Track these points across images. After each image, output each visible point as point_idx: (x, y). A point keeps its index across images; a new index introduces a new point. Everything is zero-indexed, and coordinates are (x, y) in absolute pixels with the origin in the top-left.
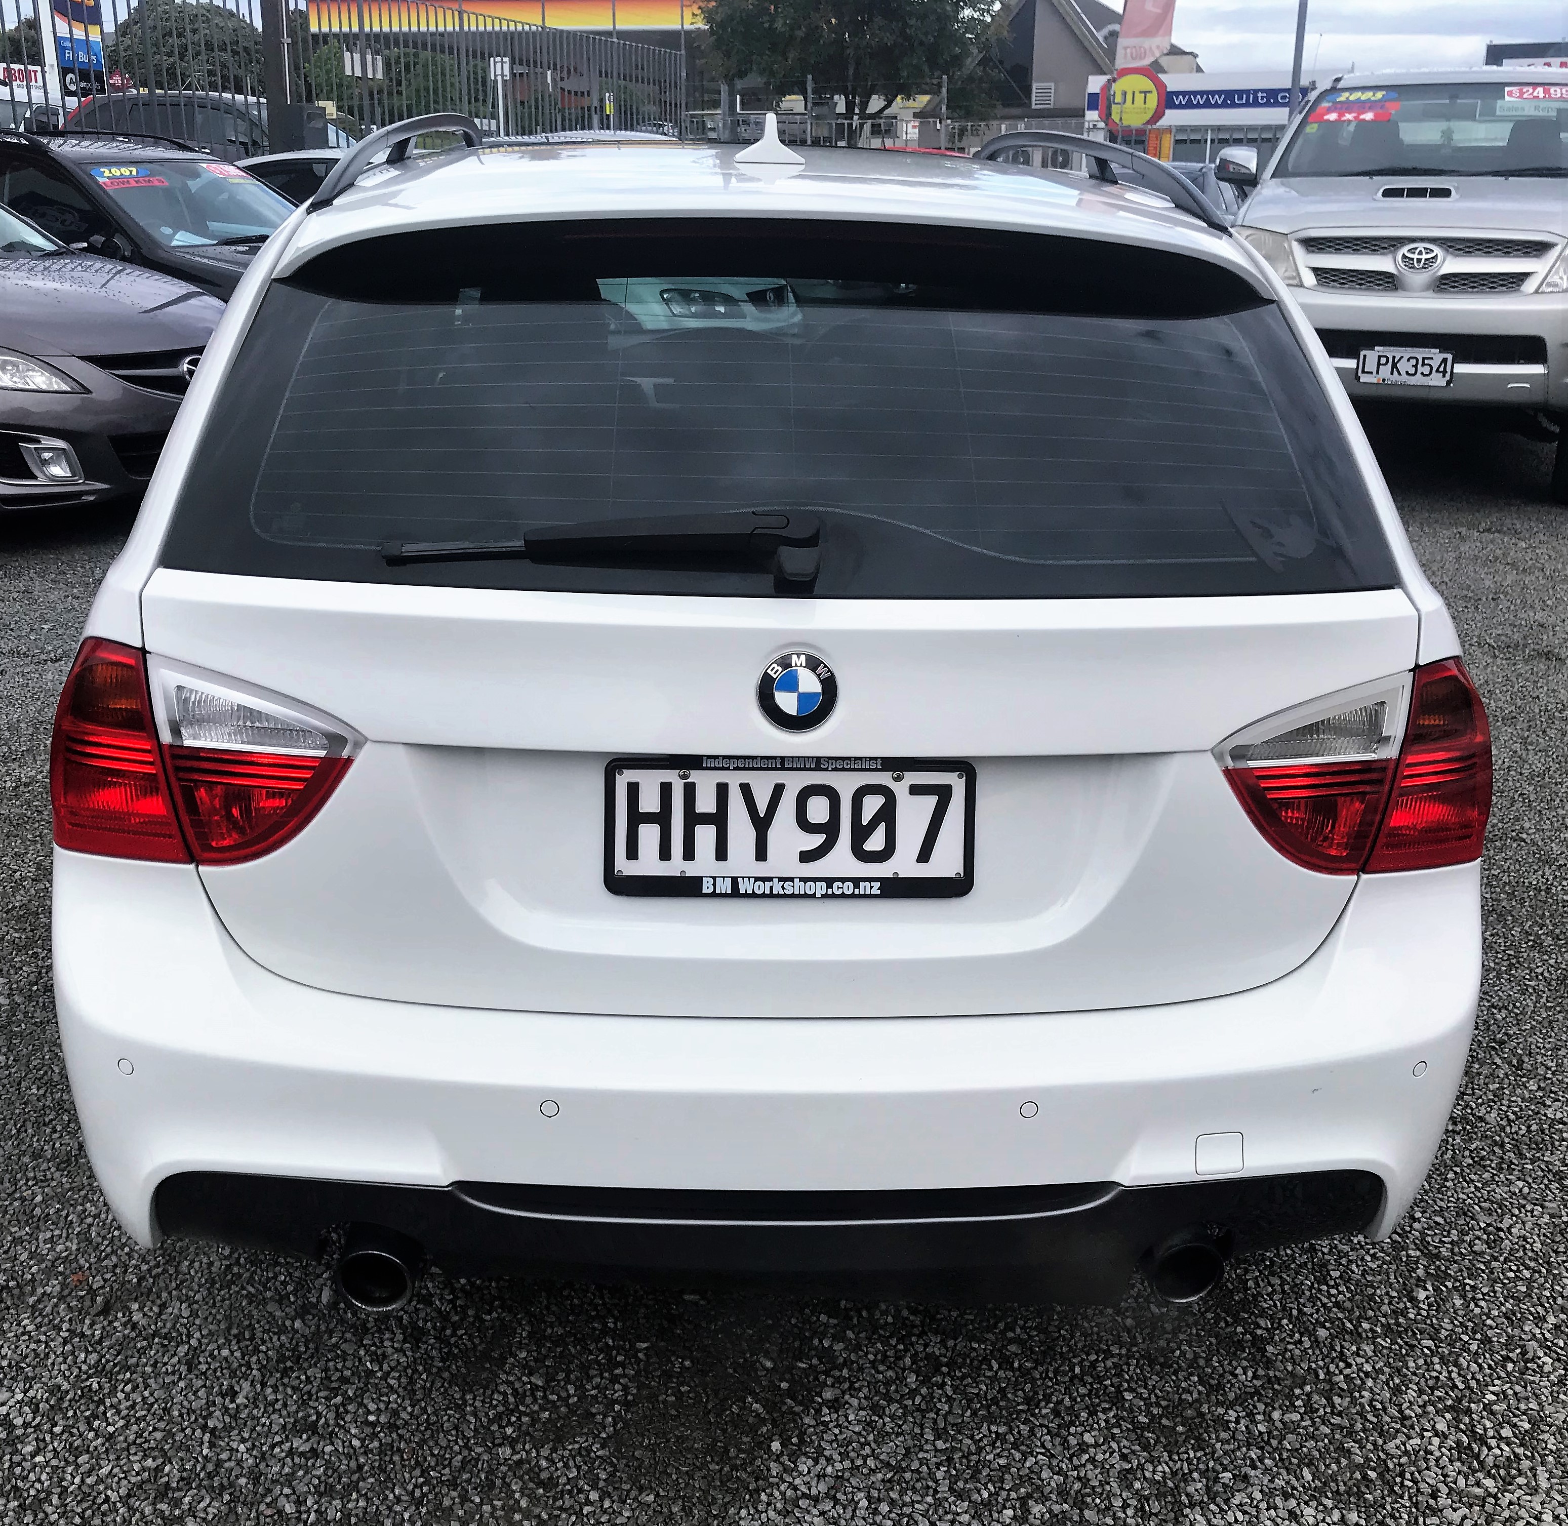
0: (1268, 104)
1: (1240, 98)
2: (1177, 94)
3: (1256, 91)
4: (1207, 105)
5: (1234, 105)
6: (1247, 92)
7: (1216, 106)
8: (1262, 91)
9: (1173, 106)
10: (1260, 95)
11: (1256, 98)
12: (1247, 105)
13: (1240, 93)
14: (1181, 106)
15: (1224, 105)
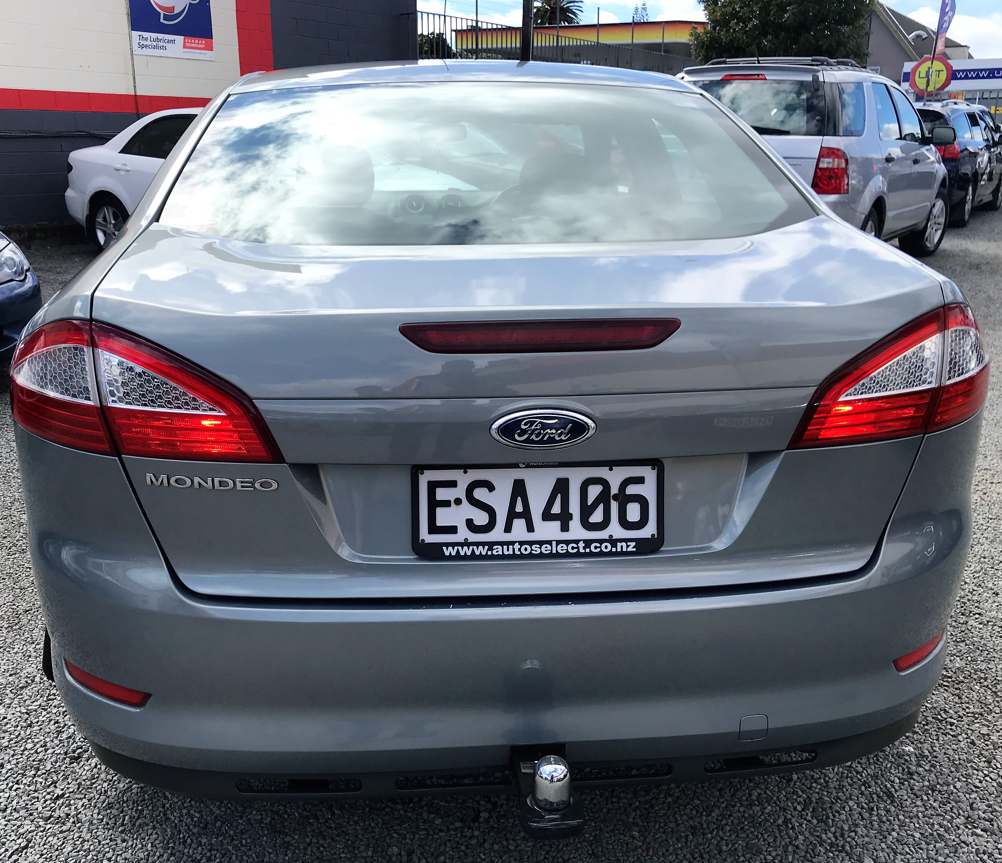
1: (999, 73)
2: (959, 71)
4: (978, 77)
5: (995, 77)
7: (983, 78)
9: (956, 78)
14: (961, 78)
15: (988, 77)
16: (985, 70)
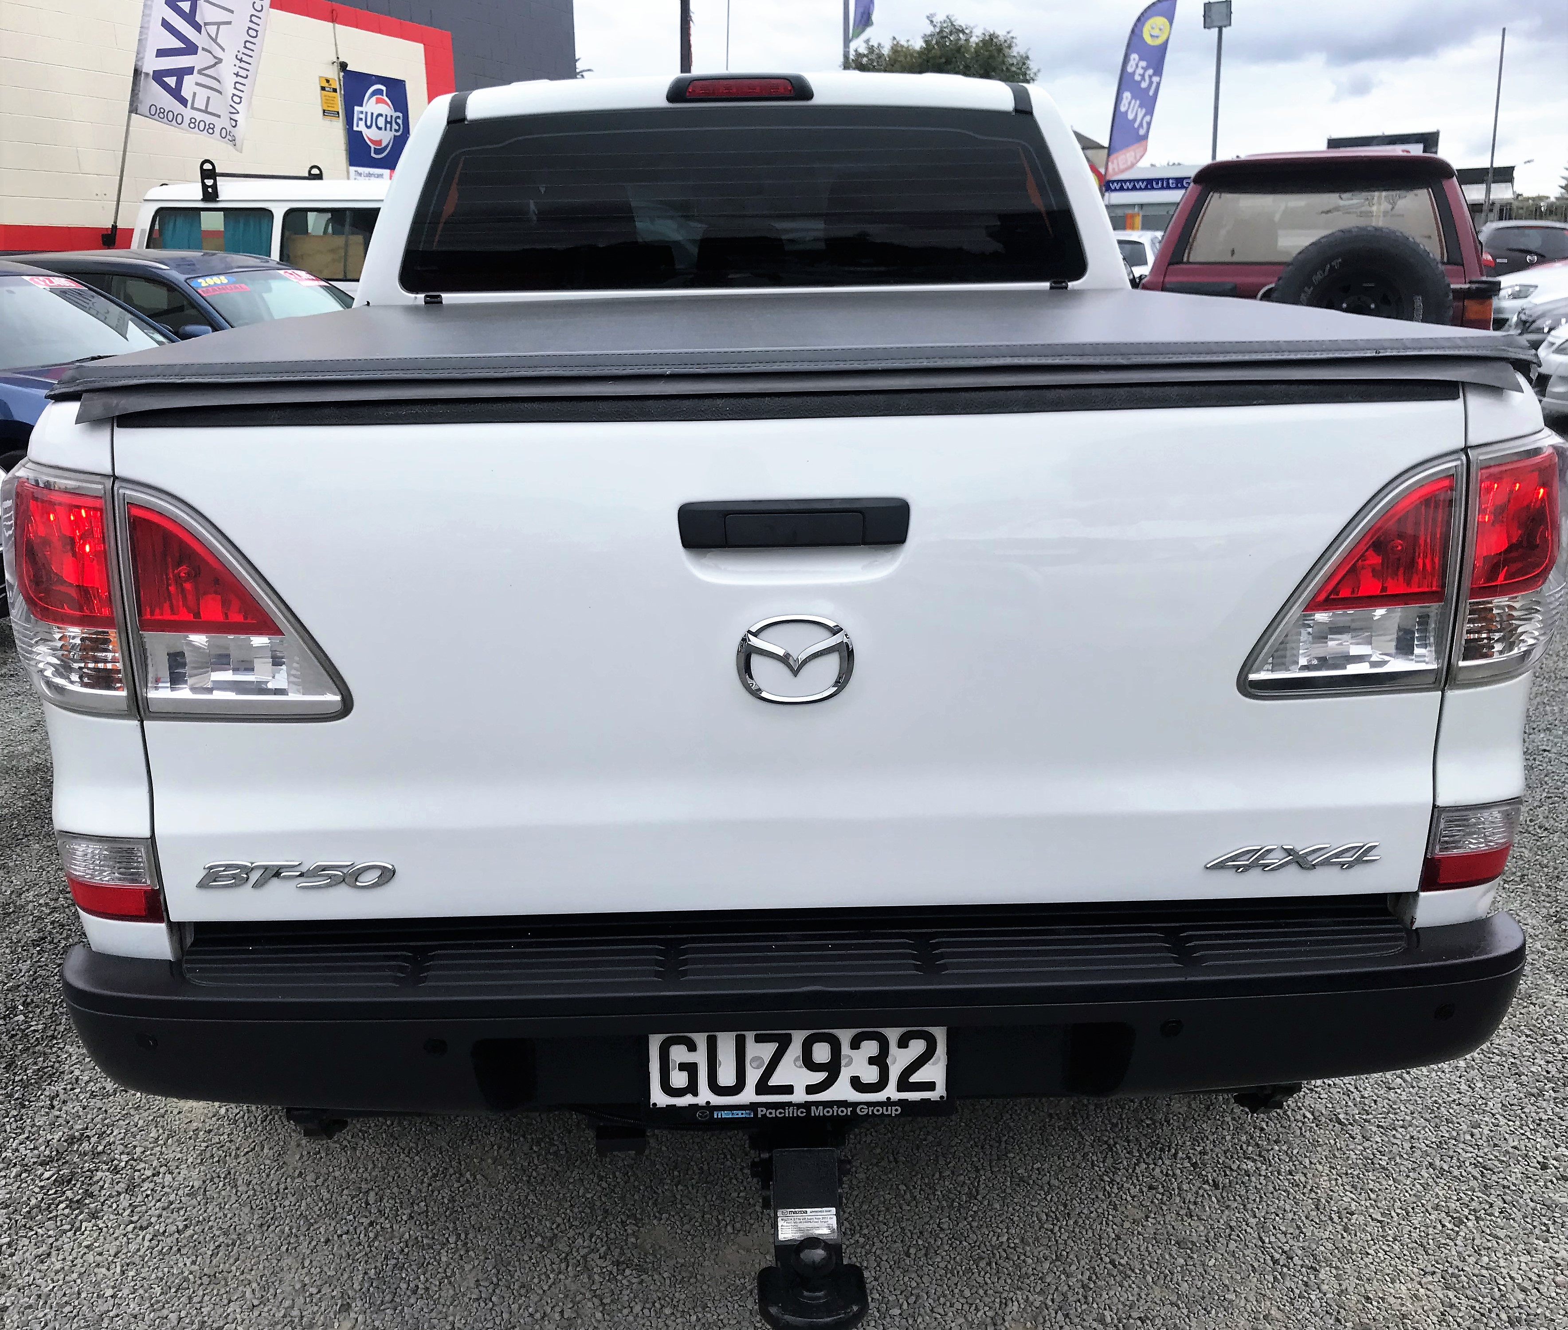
0: (1177, 188)
1: (1157, 183)
2: (1113, 182)
3: (1168, 179)
4: (1134, 188)
5: (1153, 188)
6: (1162, 180)
7: (1141, 189)
8: (1173, 179)
9: (1112, 191)
10: (1171, 181)
11: (1168, 183)
12: (1162, 188)
13: (1157, 180)
14: (1115, 190)
15: (1146, 188)
16: (1143, 180)
